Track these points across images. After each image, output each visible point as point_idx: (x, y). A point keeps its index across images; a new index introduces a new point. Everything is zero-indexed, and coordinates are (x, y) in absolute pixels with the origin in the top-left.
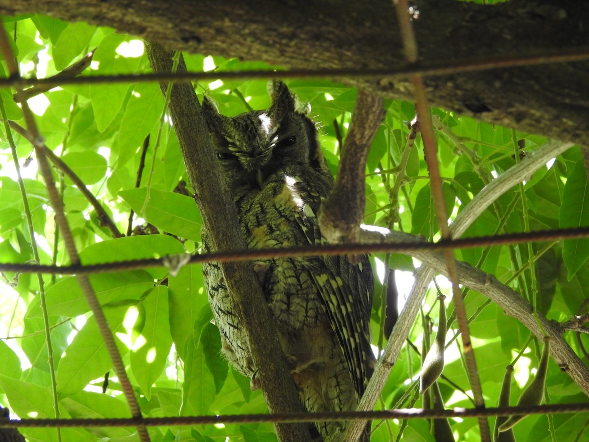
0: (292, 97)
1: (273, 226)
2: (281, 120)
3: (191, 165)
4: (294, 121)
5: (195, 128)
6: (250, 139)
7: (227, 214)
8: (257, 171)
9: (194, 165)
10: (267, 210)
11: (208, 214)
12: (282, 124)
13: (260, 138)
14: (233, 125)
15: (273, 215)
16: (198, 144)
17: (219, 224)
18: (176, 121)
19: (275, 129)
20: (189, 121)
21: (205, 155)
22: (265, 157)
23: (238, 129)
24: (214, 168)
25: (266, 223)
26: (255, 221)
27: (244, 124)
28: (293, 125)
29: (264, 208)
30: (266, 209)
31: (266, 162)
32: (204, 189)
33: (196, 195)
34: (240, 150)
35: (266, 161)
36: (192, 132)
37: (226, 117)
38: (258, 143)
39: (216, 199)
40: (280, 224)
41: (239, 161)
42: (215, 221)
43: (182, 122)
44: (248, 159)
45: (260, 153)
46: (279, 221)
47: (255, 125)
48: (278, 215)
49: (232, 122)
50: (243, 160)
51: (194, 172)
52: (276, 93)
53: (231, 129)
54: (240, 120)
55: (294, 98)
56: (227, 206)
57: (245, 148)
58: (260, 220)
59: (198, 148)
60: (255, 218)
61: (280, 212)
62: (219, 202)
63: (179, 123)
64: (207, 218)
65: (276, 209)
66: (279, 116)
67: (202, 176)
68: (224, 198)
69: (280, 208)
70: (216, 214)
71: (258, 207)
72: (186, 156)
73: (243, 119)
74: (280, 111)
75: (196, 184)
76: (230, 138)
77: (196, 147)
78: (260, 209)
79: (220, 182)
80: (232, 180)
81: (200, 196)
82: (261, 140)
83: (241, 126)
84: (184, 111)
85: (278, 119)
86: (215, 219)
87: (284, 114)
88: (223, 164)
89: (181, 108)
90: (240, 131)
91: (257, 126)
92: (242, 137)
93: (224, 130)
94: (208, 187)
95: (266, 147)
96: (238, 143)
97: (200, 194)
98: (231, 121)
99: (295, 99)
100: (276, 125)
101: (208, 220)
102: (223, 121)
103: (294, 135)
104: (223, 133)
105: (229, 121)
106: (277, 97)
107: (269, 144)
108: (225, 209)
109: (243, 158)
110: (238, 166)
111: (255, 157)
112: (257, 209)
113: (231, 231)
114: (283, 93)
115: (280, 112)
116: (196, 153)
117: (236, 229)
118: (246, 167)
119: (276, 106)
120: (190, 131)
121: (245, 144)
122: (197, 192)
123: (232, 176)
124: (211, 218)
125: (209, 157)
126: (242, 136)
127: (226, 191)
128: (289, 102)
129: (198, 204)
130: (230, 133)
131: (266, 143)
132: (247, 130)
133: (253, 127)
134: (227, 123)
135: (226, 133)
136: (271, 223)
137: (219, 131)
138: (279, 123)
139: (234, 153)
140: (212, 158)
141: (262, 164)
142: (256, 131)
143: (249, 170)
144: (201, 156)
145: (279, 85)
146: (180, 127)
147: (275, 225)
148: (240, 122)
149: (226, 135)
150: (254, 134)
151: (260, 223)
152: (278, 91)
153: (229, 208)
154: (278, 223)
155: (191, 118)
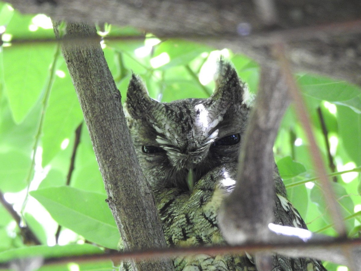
0: (241, 85)
1: (203, 238)
2: (224, 112)
3: (104, 161)
4: (240, 115)
5: (109, 116)
6: (183, 131)
7: (147, 222)
8: (188, 171)
9: (108, 162)
10: (194, 221)
11: (124, 222)
12: (225, 117)
13: (196, 130)
14: (164, 113)
15: (203, 226)
16: (112, 136)
17: (137, 233)
18: (86, 108)
19: (216, 123)
20: (102, 108)
21: (121, 149)
22: (200, 154)
23: (170, 118)
24: (132, 165)
25: (194, 234)
26: (181, 233)
27: (179, 112)
28: (239, 120)
29: (191, 218)
30: (192, 219)
31: (200, 161)
32: (119, 190)
33: (110, 198)
34: (170, 144)
35: (200, 159)
36: (104, 121)
37: (157, 102)
38: (193, 137)
39: (134, 203)
40: (211, 235)
41: (167, 156)
42: (133, 230)
43: (93, 109)
44: (179, 154)
45: (194, 149)
46: (210, 231)
47: (192, 115)
48: (208, 224)
49: (164, 109)
50: (172, 156)
51: (107, 171)
52: (222, 78)
53: (162, 117)
54: (173, 107)
55: (244, 87)
56: (148, 212)
57: (176, 142)
58: (187, 232)
59: (113, 140)
60: (181, 230)
61: (211, 221)
62: (137, 207)
63: (89, 111)
64: (122, 227)
65: (207, 218)
66: (222, 107)
67: (117, 175)
68: (144, 202)
69: (210, 216)
70: (134, 221)
71: (183, 218)
72: (98, 150)
73: (178, 106)
74: (224, 100)
75: (110, 185)
76: (159, 128)
77: (110, 140)
78: (185, 219)
79: (139, 183)
80: (156, 179)
81: (115, 200)
82: (196, 134)
83: (174, 114)
84: (95, 95)
85: (220, 111)
86: (132, 227)
87: (229, 106)
88: (148, 159)
89: (92, 91)
90: (173, 120)
91: (194, 116)
92: (174, 128)
93: (153, 118)
94: (124, 189)
95: (202, 143)
96: (168, 135)
97: (115, 197)
98: (163, 107)
99: (244, 89)
100: (217, 118)
101: (124, 228)
102: (153, 106)
103: (239, 132)
104: (151, 121)
105: (160, 107)
106: (222, 83)
107: (206, 140)
108: (145, 215)
109: (172, 153)
110: (166, 163)
111: (187, 154)
112: (181, 220)
113: (152, 242)
114: (231, 79)
115: (224, 102)
116: (109, 147)
117: (159, 239)
118: (174, 165)
119: (220, 95)
120: (103, 121)
121: (176, 137)
122: (111, 195)
123: (158, 175)
124: (128, 226)
125: (126, 152)
126: (174, 126)
127: (146, 194)
128: (236, 91)
129: (112, 209)
130: (160, 122)
131: (202, 138)
132: (181, 119)
133: (189, 116)
134: (157, 109)
135: (156, 121)
136: (200, 234)
137: (147, 118)
138: (221, 115)
139: (162, 146)
140: (129, 153)
141: (194, 162)
142: (192, 122)
143: (178, 169)
144: (115, 150)
145: (227, 69)
146: (90, 114)
147: (205, 236)
148: (174, 109)
149: (155, 123)
150: (189, 126)
151: (187, 235)
152: (225, 77)
153: (150, 214)
154: (209, 233)
155: (104, 104)
